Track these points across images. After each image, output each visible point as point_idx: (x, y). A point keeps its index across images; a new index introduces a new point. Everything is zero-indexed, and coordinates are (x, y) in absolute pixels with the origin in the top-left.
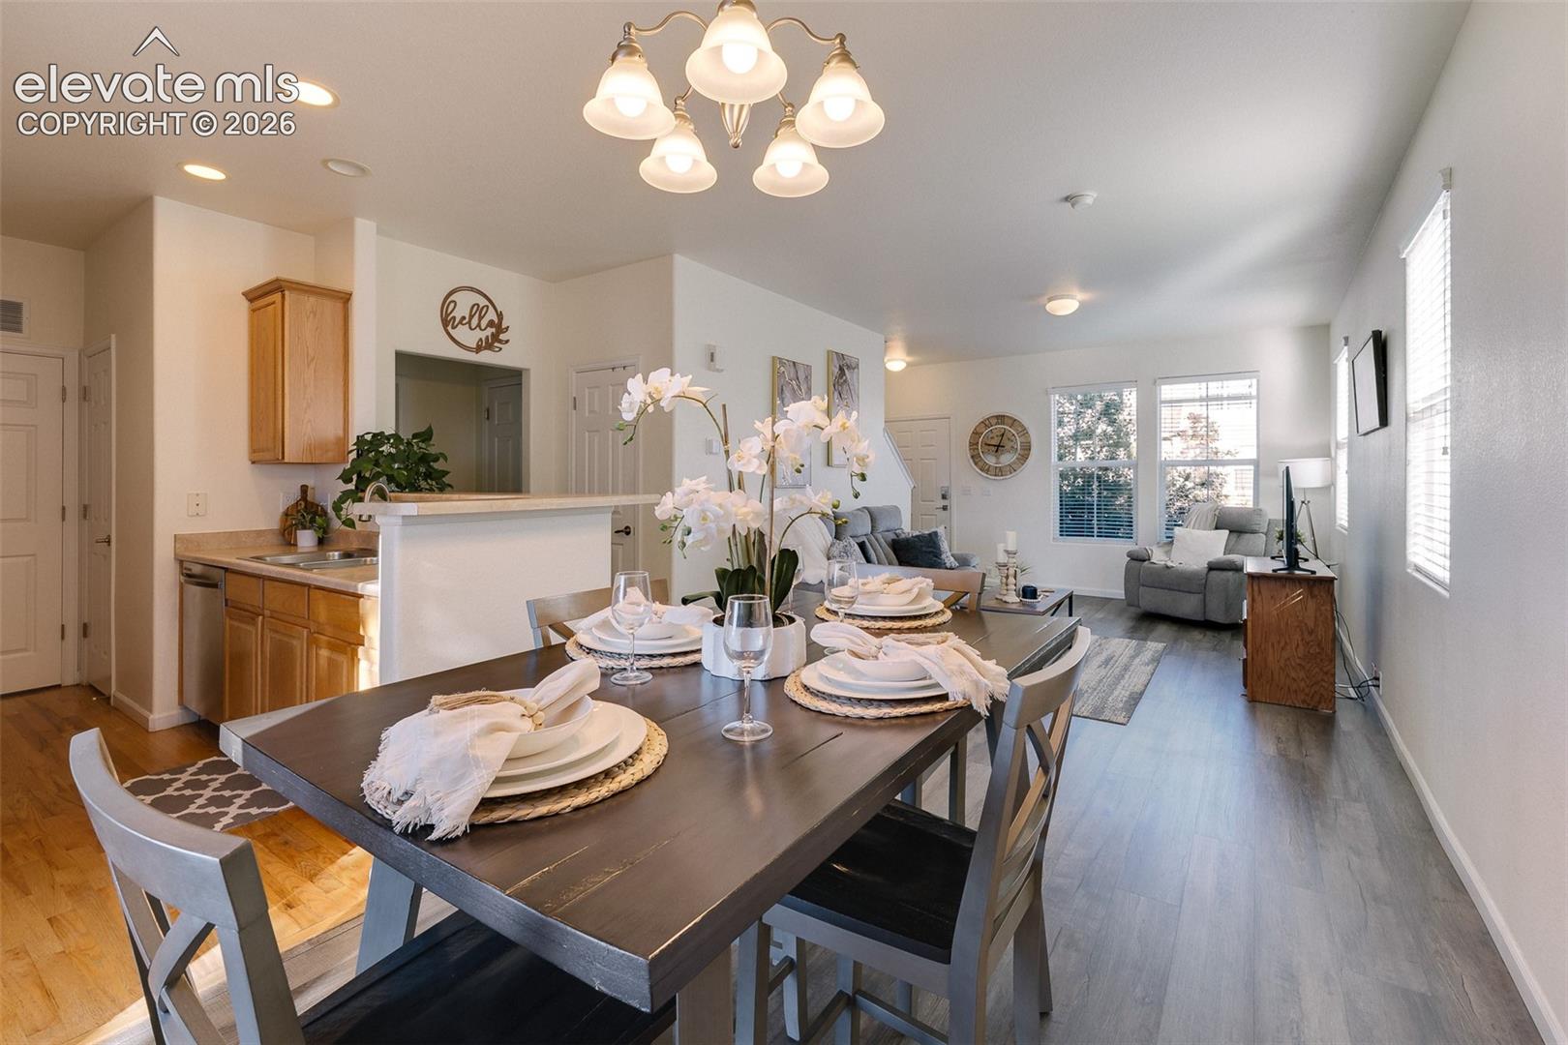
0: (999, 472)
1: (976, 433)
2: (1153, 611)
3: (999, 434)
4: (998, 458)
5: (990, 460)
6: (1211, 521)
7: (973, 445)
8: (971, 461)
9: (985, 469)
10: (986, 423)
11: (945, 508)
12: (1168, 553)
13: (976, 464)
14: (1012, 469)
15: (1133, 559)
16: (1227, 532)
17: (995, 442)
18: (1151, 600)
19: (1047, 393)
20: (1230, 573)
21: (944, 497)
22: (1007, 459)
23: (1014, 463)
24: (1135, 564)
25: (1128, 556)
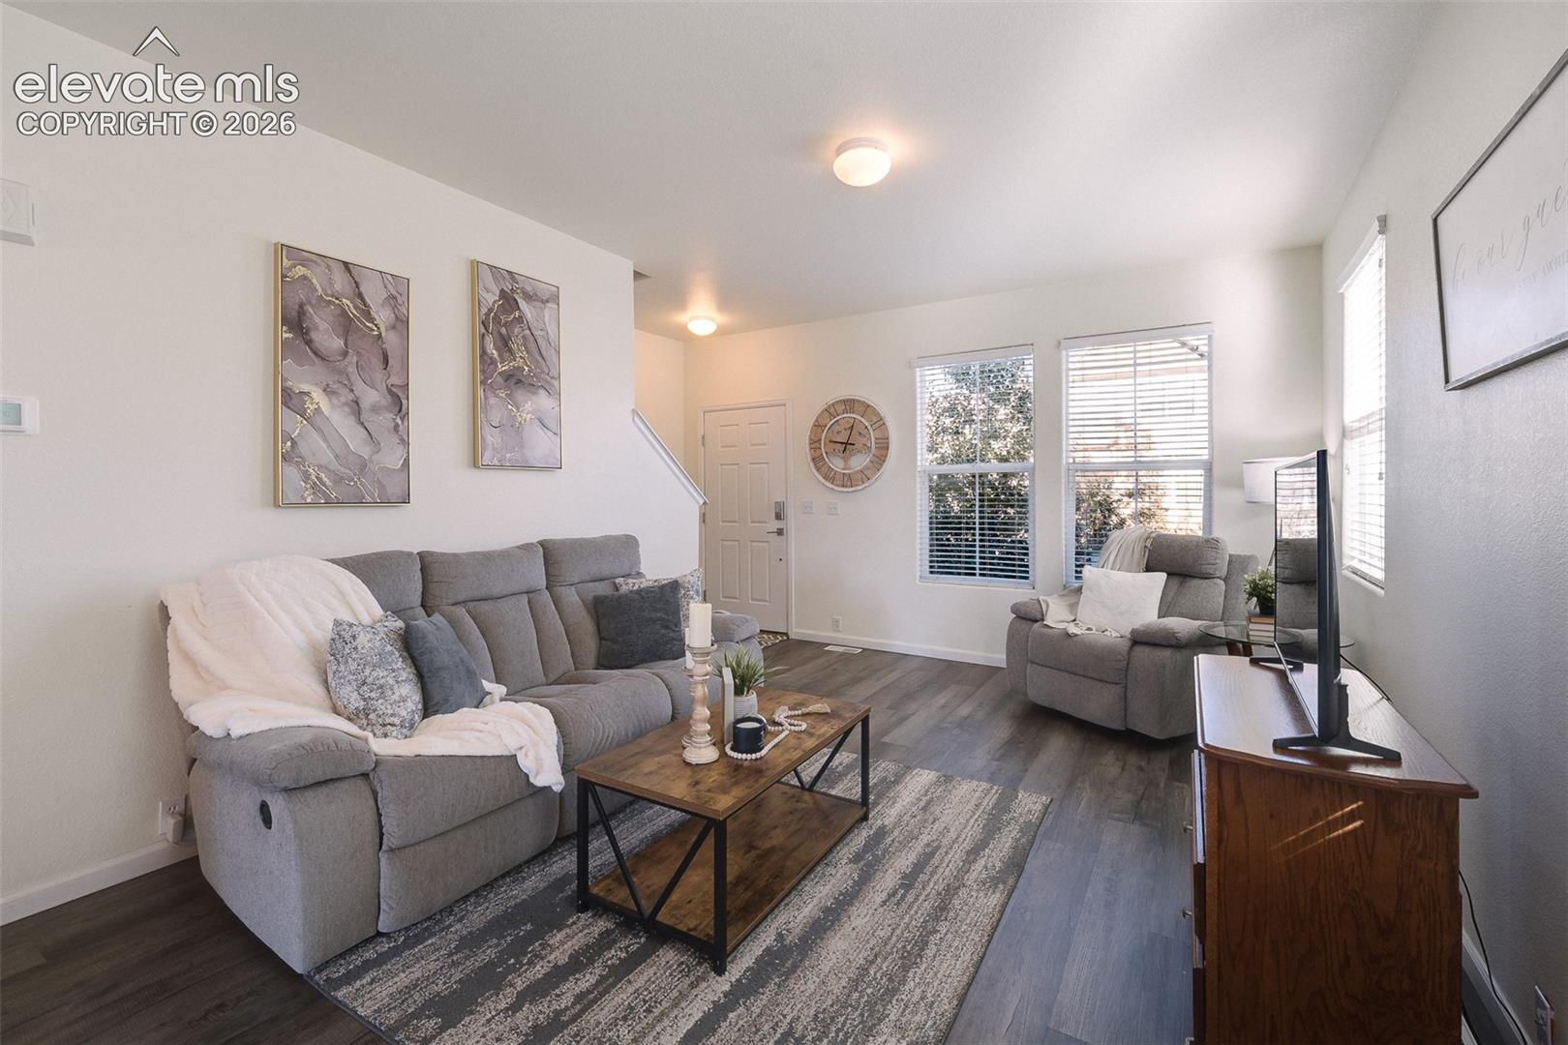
0: (848, 481)
1: (818, 426)
2: (1047, 705)
3: (847, 426)
4: (846, 460)
5: (837, 464)
6: (1139, 557)
7: (815, 443)
8: (812, 464)
9: (829, 476)
10: (830, 411)
11: (780, 532)
12: (1073, 607)
13: (818, 470)
14: (865, 476)
15: (1019, 617)
16: (1164, 576)
17: (842, 438)
18: (1044, 688)
19: (911, 367)
20: (1168, 653)
21: (778, 517)
22: (859, 462)
23: (867, 468)
24: (1024, 625)
25: (1013, 612)
